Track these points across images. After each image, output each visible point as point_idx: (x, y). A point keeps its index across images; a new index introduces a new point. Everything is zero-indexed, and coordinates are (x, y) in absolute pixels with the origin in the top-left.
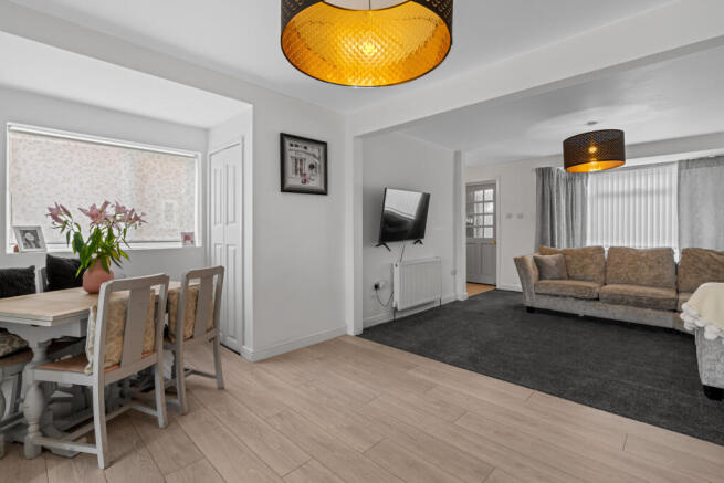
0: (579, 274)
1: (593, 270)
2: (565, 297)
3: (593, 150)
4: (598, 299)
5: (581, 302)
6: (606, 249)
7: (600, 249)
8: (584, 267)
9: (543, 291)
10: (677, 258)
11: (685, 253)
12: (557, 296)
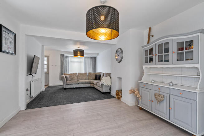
0: (73, 79)
1: (76, 78)
2: (73, 84)
3: (79, 53)
4: (79, 84)
5: (76, 85)
6: (77, 73)
7: (76, 73)
8: (74, 77)
9: (68, 84)
10: (88, 74)
11: (89, 73)
12: (71, 84)
